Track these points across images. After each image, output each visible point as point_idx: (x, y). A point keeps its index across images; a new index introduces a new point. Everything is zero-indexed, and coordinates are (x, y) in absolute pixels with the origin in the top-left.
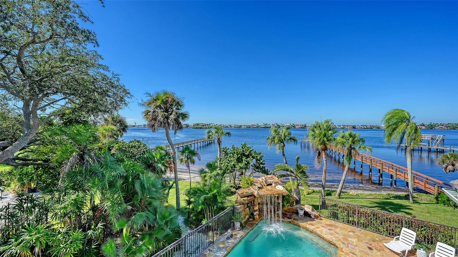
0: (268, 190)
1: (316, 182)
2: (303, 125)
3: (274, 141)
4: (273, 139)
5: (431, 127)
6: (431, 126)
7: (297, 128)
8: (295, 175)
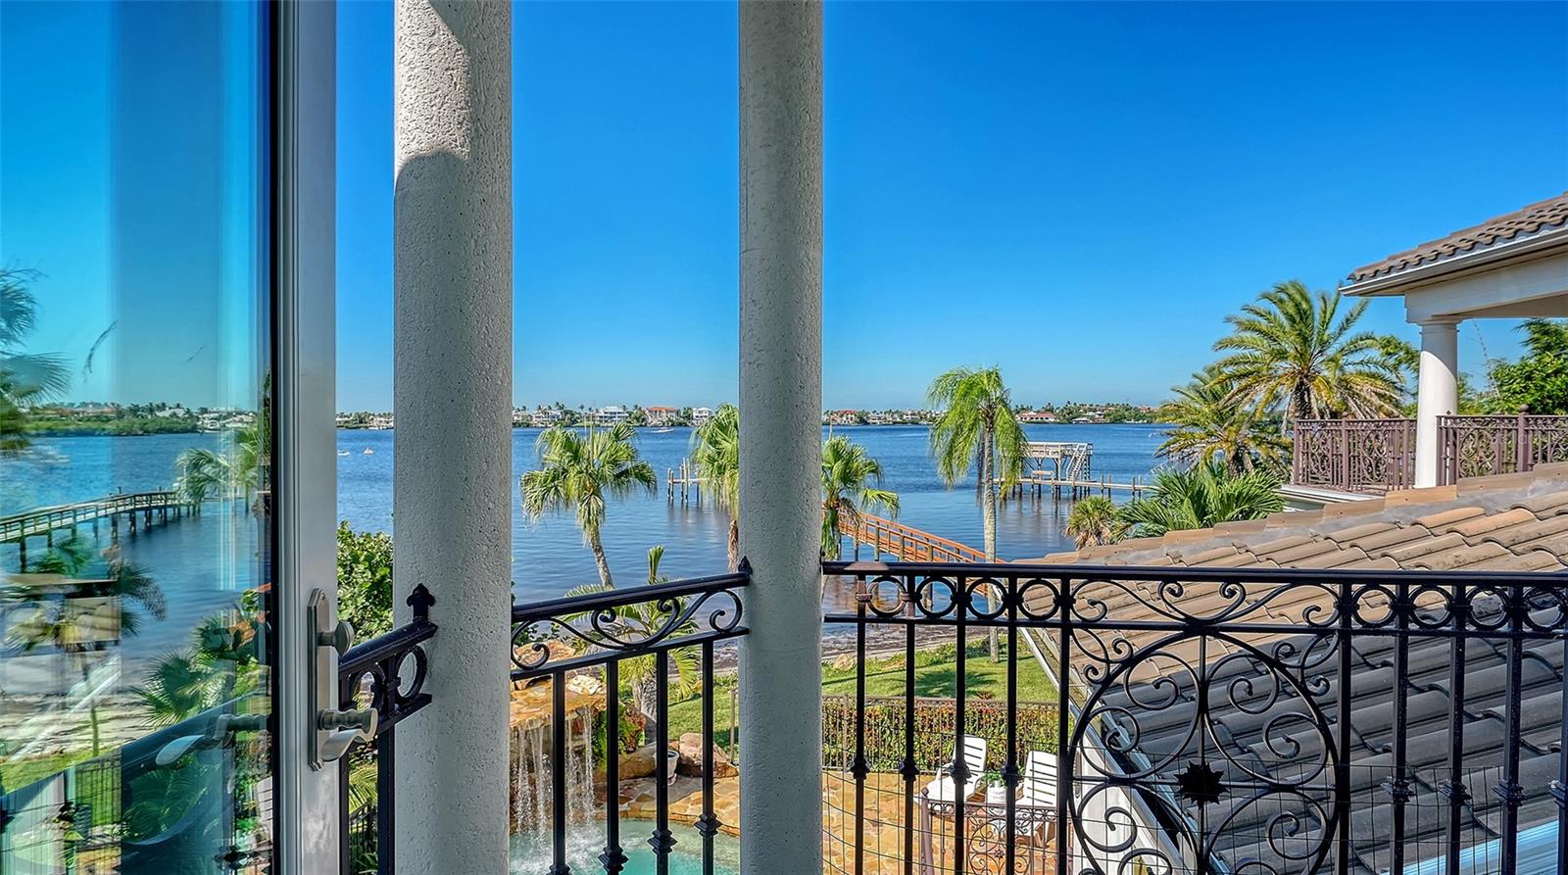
0: (531, 701)
1: (724, 650)
2: (678, 412)
3: (556, 489)
4: (552, 481)
5: (1070, 417)
6: (1069, 414)
7: (655, 426)
8: (643, 623)
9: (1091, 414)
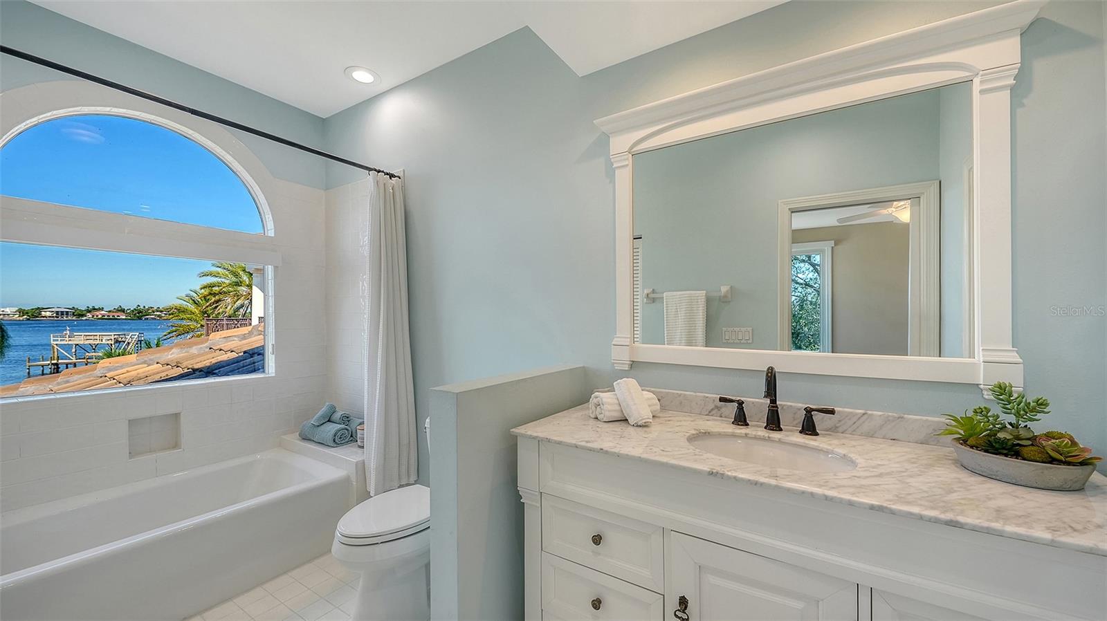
5: (140, 315)
6: (138, 313)
9: (158, 313)
